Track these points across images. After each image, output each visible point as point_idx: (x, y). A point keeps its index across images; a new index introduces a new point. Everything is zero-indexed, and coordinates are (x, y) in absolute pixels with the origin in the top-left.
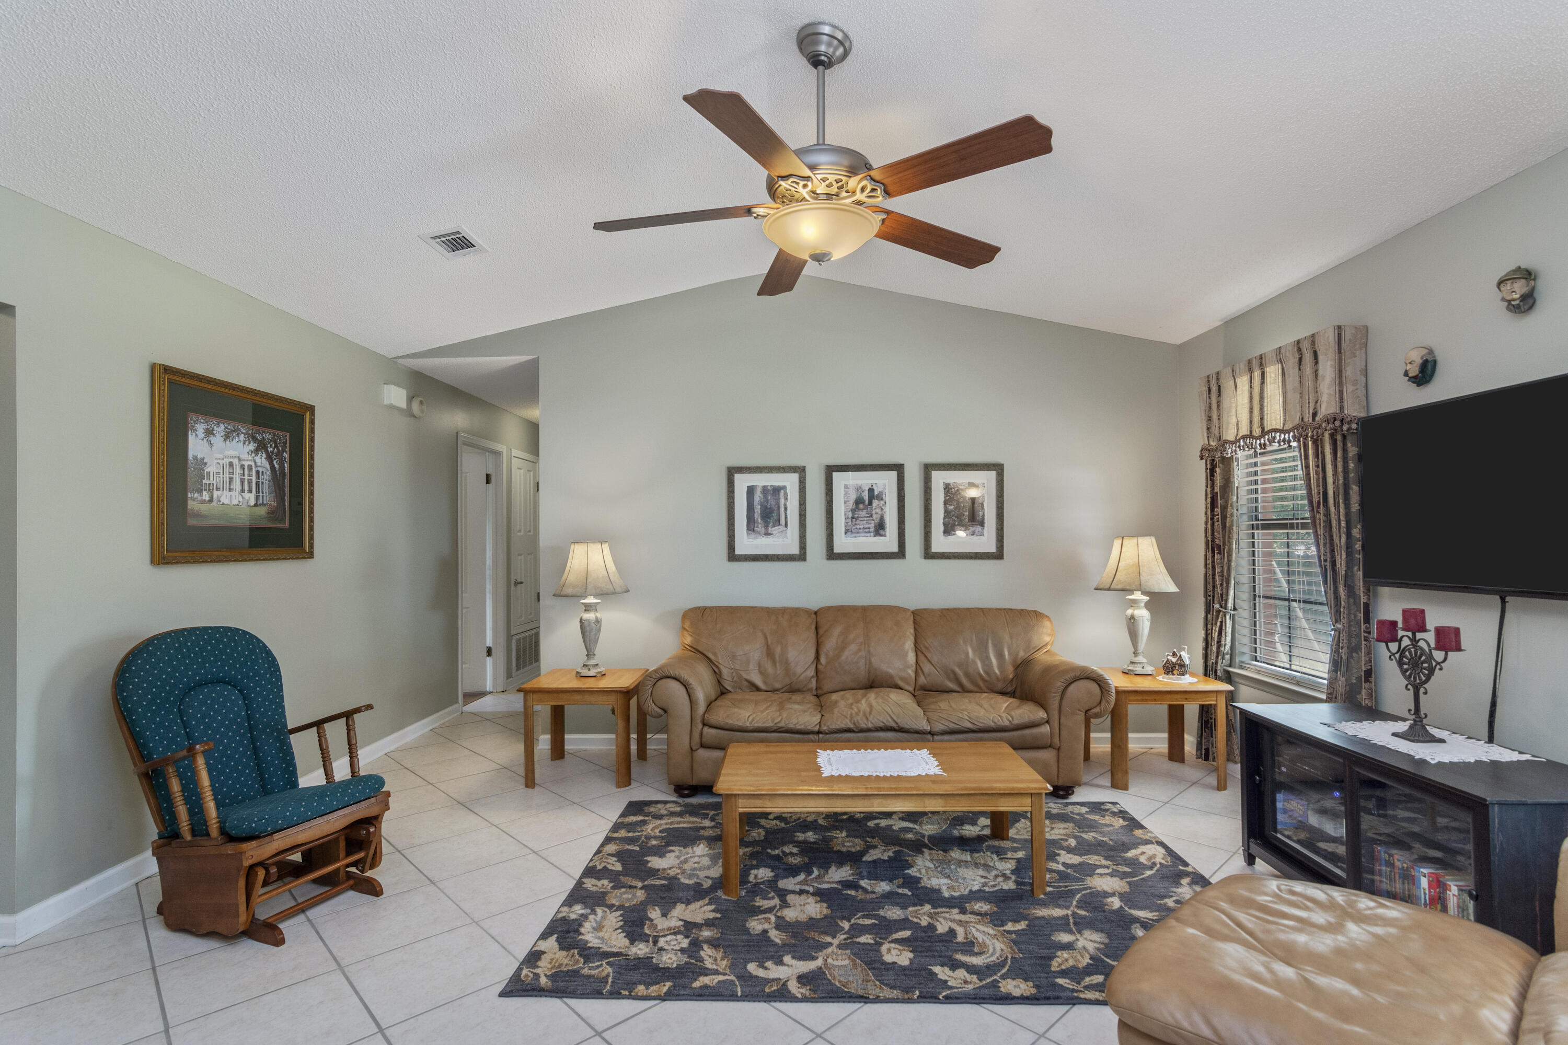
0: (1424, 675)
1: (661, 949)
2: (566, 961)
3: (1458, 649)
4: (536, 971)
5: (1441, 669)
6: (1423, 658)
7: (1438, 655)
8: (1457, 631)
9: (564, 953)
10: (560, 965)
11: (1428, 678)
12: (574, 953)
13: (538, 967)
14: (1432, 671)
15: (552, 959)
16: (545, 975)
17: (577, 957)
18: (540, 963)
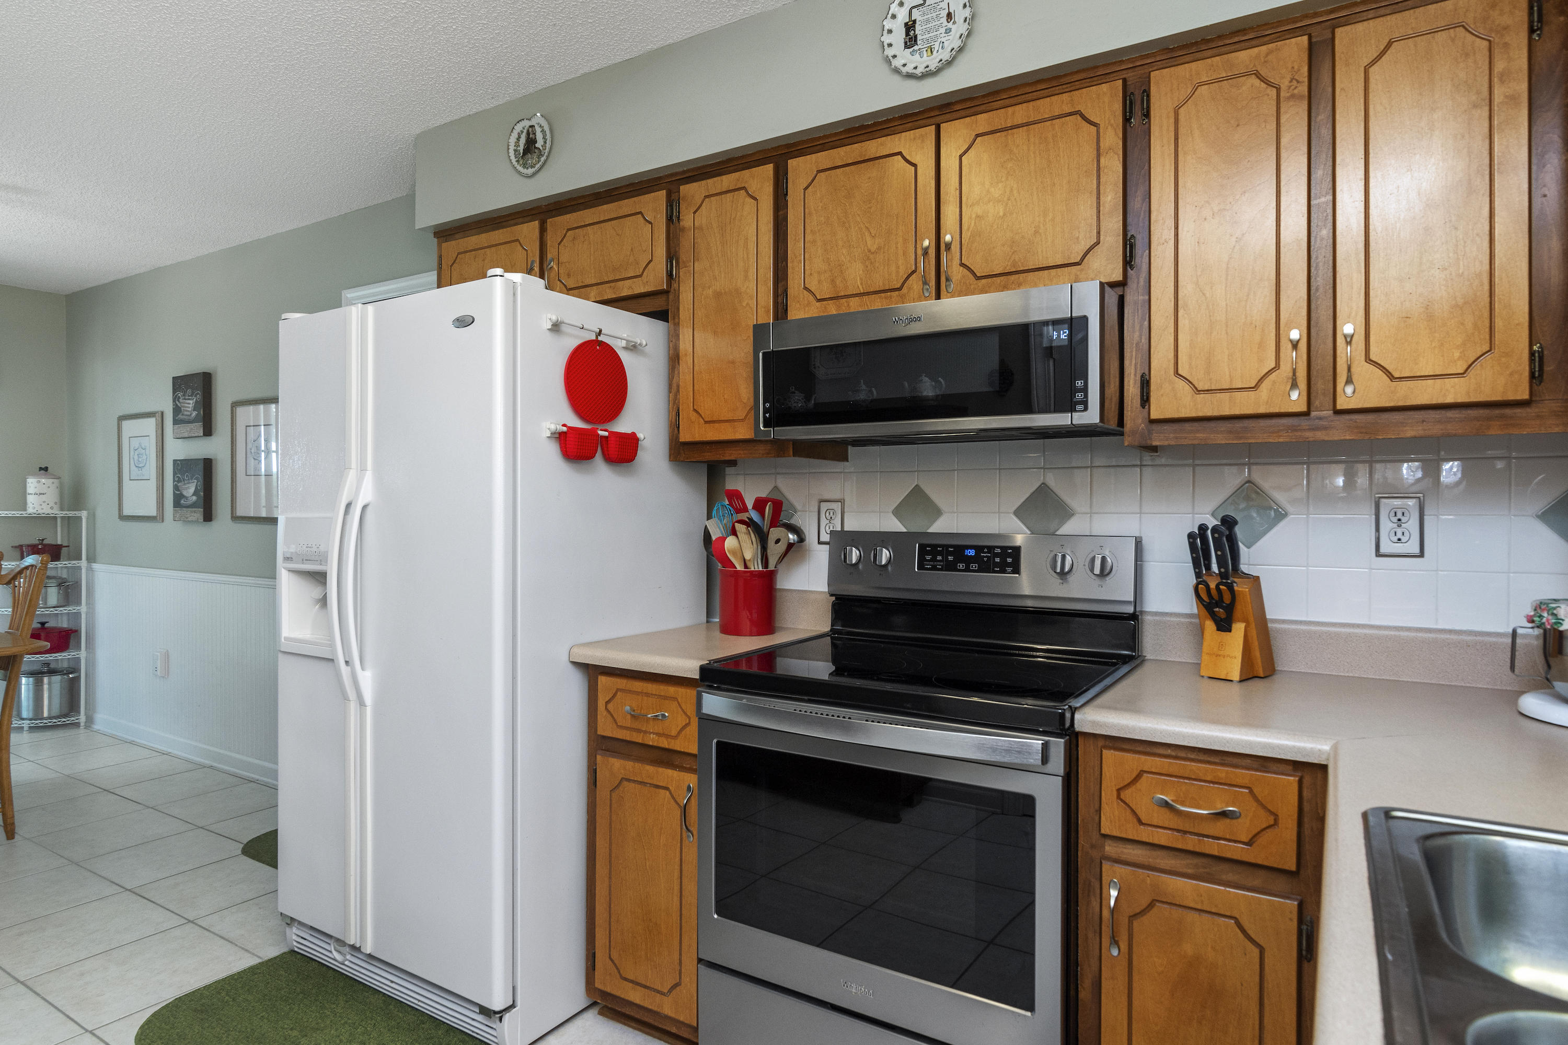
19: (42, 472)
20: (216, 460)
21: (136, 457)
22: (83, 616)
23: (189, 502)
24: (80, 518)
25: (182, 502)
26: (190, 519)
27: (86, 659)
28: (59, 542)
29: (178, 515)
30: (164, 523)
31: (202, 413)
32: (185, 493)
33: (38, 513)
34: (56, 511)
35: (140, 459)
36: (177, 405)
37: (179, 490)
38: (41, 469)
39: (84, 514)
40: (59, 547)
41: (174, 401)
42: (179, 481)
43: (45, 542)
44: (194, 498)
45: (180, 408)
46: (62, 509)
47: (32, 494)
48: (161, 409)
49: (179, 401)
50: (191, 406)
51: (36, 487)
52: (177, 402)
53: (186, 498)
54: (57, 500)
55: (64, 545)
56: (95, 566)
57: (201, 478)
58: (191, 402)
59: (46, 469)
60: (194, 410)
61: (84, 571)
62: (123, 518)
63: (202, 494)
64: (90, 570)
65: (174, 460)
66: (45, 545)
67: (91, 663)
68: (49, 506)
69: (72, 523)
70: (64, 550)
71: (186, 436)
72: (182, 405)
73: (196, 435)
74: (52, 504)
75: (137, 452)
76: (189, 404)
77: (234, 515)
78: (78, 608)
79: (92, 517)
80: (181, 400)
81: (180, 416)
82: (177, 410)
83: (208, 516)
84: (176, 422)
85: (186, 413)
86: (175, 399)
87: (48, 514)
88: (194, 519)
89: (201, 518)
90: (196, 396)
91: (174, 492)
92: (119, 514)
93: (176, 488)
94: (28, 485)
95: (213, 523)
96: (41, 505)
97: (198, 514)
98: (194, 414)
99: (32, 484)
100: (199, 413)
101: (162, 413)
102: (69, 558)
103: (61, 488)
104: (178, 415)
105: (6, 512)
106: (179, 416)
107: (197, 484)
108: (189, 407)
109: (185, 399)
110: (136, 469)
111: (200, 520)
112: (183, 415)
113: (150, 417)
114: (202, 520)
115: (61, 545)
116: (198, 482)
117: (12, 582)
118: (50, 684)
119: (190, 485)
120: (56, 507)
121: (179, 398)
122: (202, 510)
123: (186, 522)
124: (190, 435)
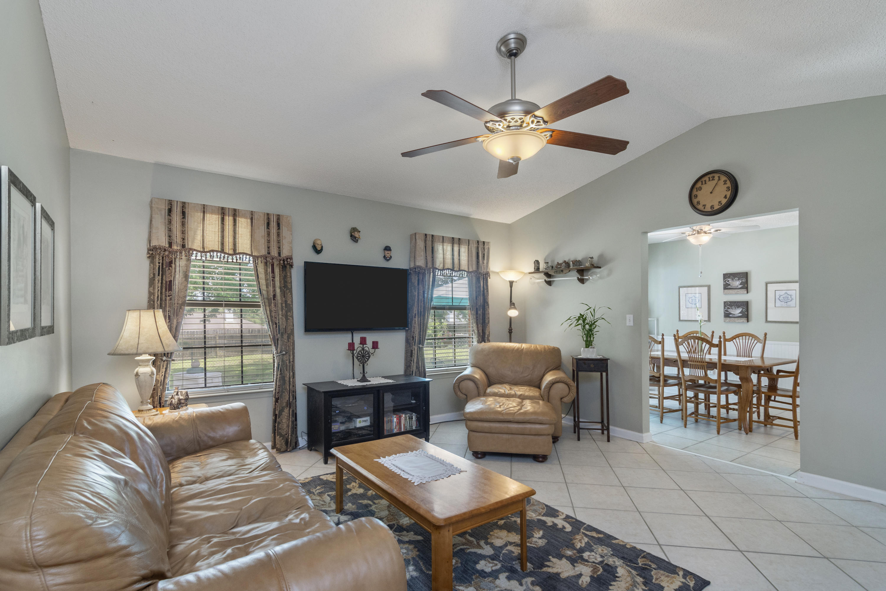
0: (367, 359)
1: (602, 556)
2: (663, 578)
3: (377, 348)
4: (684, 580)
6: (366, 353)
8: (377, 342)
9: (662, 584)
10: (668, 576)
12: (656, 580)
13: (683, 582)
15: (672, 583)
16: (679, 575)
17: (654, 577)
18: (680, 584)
20: (751, 301)
21: (690, 300)
23: (736, 316)
25: (731, 316)
26: (737, 321)
29: (728, 320)
31: (746, 286)
32: (733, 313)
35: (693, 301)
37: (728, 312)
44: (740, 314)
45: (729, 284)
50: (738, 283)
57: (745, 308)
60: (741, 285)
62: (681, 321)
73: (742, 293)
77: (767, 320)
82: (726, 285)
84: (726, 289)
85: (734, 286)
89: (746, 321)
90: (741, 280)
92: (679, 319)
95: (749, 323)
97: (743, 320)
100: (744, 286)
101: (710, 286)
108: (736, 284)
110: (690, 304)
119: (737, 310)
121: (729, 281)
122: (746, 318)
124: (737, 293)
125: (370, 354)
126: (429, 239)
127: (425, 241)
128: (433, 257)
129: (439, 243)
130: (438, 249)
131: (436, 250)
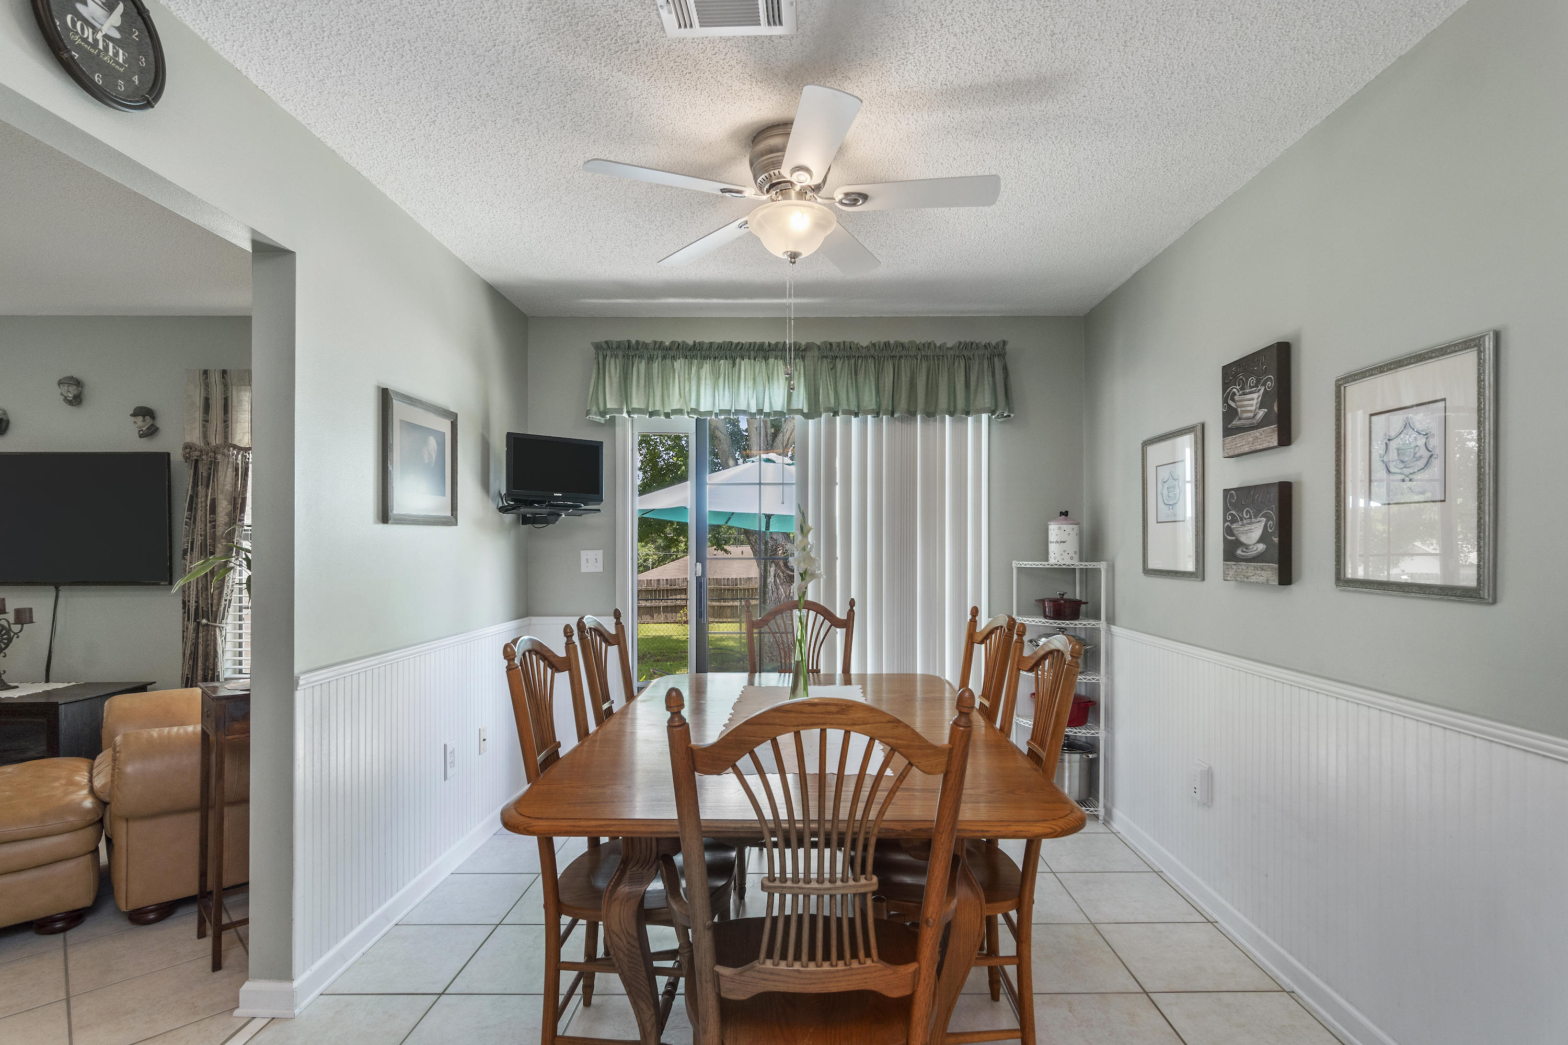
0: (4, 644)
3: (31, 622)
5: (18, 637)
6: (4, 632)
7: (16, 628)
8: (31, 610)
11: (7, 645)
14: (10, 640)
19: (1063, 517)
20: (1300, 483)
21: (1165, 492)
22: (1102, 688)
23: (1252, 553)
24: (1099, 570)
25: (1239, 552)
26: (1254, 579)
27: (1105, 740)
28: (1078, 597)
29: (1231, 573)
30: (1205, 583)
31: (1276, 408)
32: (1243, 539)
33: (1059, 563)
34: (1077, 563)
35: (1171, 495)
36: (1229, 406)
37: (1233, 535)
38: (1061, 514)
39: (1102, 566)
40: (1078, 603)
41: (1225, 401)
42: (1234, 521)
43: (1065, 597)
44: (1261, 547)
45: (1236, 410)
46: (1081, 560)
47: (1053, 542)
48: (1201, 420)
49: (1233, 400)
50: (1255, 402)
51: (1057, 535)
52: (1231, 403)
53: (1247, 546)
54: (1077, 549)
55: (1084, 600)
56: (1114, 628)
57: (1274, 514)
58: (1255, 396)
59: (1065, 514)
60: (1261, 406)
61: (1103, 633)
62: (1147, 572)
63: (1276, 540)
64: (1109, 631)
65: (1224, 490)
66: (1066, 600)
67: (1110, 744)
68: (1070, 555)
69: (1090, 576)
70: (1083, 607)
71: (1246, 449)
72: (1238, 404)
73: (1265, 445)
74: (1072, 554)
75: (1166, 485)
76: (1252, 399)
77: (1342, 576)
78: (1097, 678)
79: (1112, 569)
80: (1236, 398)
81: (1236, 422)
82: (1230, 414)
83: (1286, 577)
84: (1228, 432)
85: (1245, 415)
86: (1227, 397)
87: (1069, 565)
88: (1261, 579)
89: (1274, 580)
90: (1264, 384)
91: (1225, 538)
92: (1144, 567)
93: (1228, 531)
94: (1050, 532)
95: (1293, 587)
96: (1062, 555)
97: (1270, 573)
98: (1261, 413)
99: (1055, 531)
100: (1270, 409)
101: (1203, 425)
102: (1087, 617)
103: (1080, 534)
104: (1232, 421)
105: (1031, 563)
106: (1234, 422)
107: (1265, 526)
108: (1252, 405)
109: (1244, 394)
110: (1166, 507)
111: (1271, 582)
112: (1240, 419)
113: (1186, 433)
114: (1276, 583)
115: (1080, 601)
116: (1267, 521)
117: (1035, 669)
118: (1070, 762)
119: (1253, 527)
120: (1076, 557)
121: (1234, 394)
122: (1276, 566)
123: (1243, 582)
124: (1253, 448)
125: (12, 634)
126: (215, 378)
127: (207, 386)
128: (225, 421)
129: (243, 388)
130: (240, 402)
131: (235, 404)
